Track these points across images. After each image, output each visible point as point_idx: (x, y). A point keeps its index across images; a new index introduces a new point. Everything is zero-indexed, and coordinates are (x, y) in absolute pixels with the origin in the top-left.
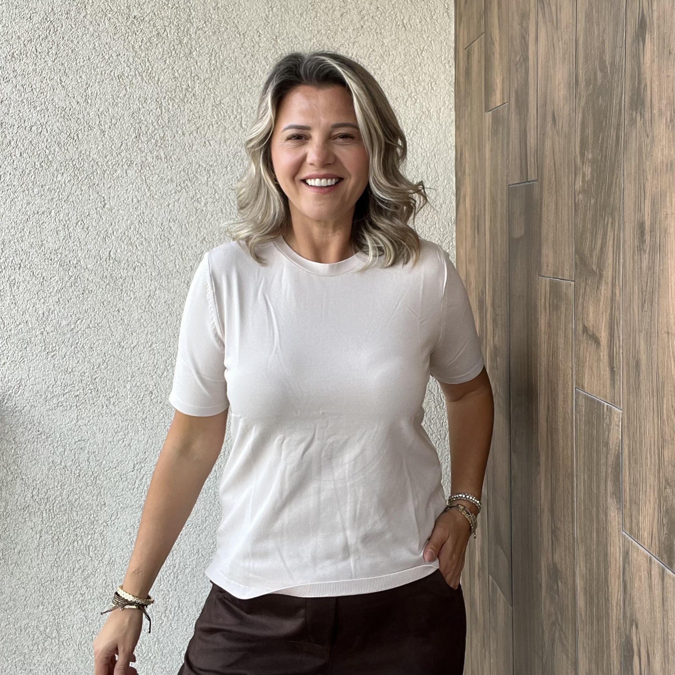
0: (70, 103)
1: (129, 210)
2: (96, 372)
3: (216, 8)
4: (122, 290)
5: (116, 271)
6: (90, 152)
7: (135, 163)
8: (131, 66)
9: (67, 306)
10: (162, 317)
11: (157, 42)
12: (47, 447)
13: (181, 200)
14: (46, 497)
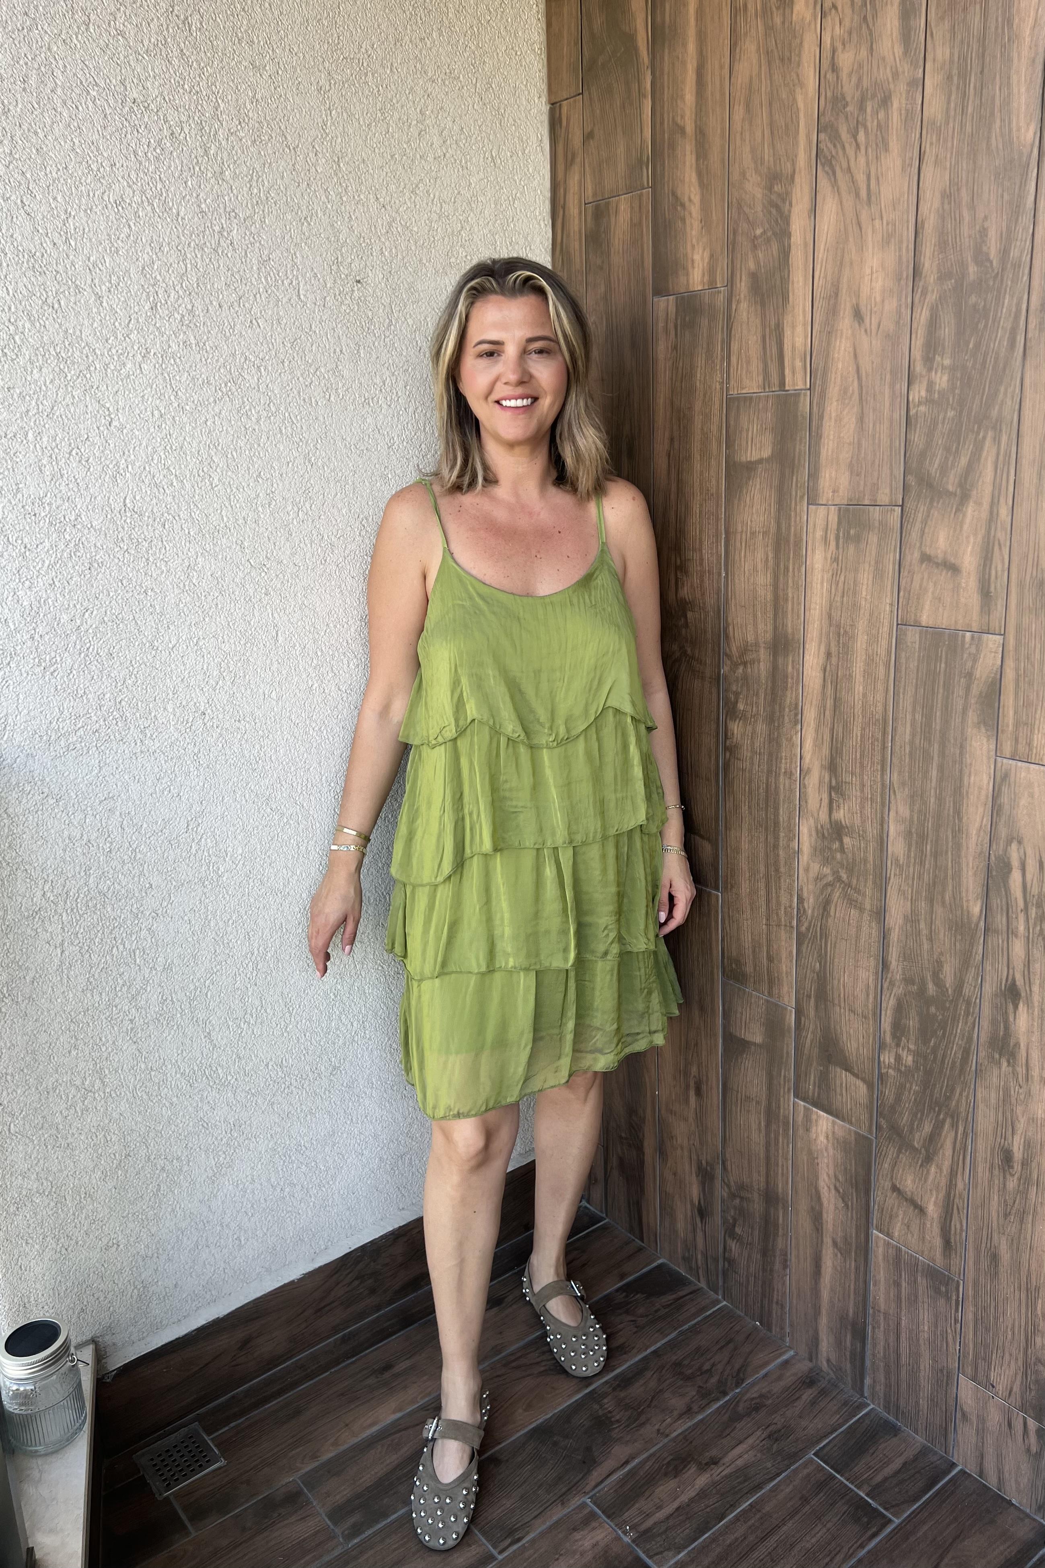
0: (42, 244)
1: (149, 429)
2: (120, 691)
3: (254, 100)
4: (148, 559)
5: (136, 529)
6: (81, 331)
7: (152, 354)
8: (135, 187)
9: (67, 591)
10: (210, 598)
11: (172, 149)
12: (58, 816)
13: (223, 412)
14: (65, 891)
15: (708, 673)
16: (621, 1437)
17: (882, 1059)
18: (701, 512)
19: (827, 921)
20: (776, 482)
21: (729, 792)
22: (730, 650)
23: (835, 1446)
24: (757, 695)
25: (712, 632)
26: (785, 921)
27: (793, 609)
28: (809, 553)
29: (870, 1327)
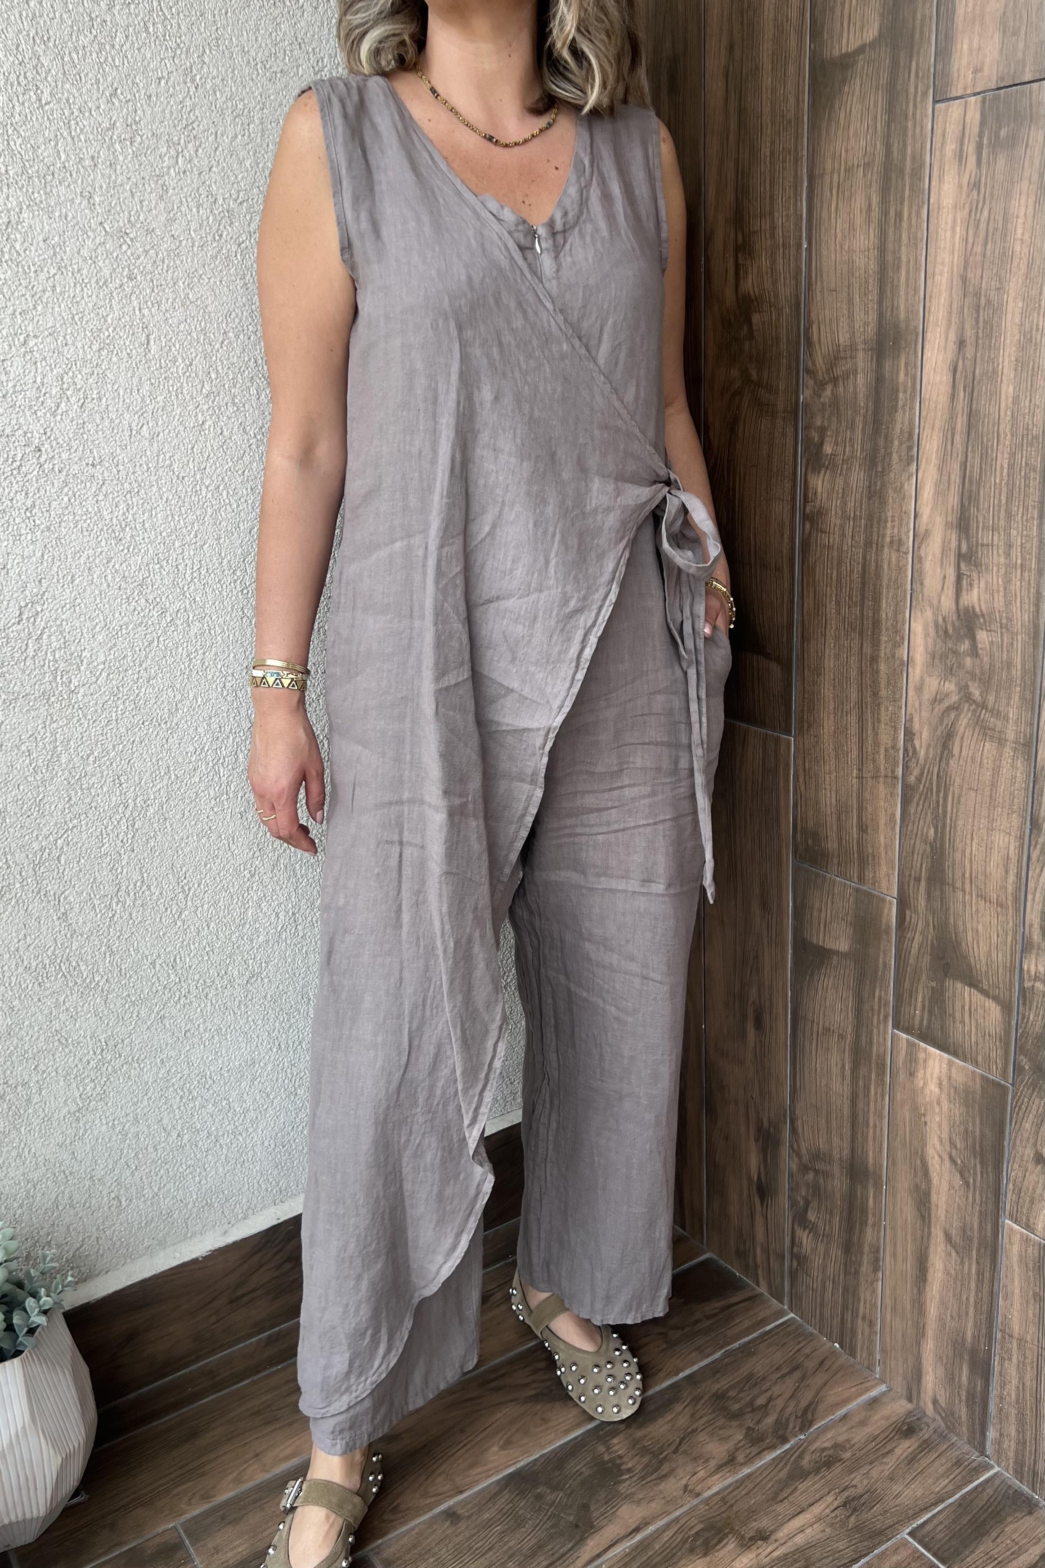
15: (780, 406)
16: (633, 1494)
17: (1026, 967)
18: (772, 153)
19: (947, 764)
20: (884, 78)
21: (808, 584)
22: (814, 364)
23: (941, 1523)
24: (852, 427)
25: (788, 339)
26: (886, 769)
27: (907, 280)
28: (933, 183)
29: (997, 1358)
